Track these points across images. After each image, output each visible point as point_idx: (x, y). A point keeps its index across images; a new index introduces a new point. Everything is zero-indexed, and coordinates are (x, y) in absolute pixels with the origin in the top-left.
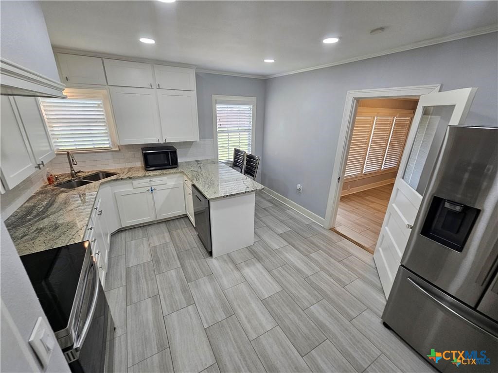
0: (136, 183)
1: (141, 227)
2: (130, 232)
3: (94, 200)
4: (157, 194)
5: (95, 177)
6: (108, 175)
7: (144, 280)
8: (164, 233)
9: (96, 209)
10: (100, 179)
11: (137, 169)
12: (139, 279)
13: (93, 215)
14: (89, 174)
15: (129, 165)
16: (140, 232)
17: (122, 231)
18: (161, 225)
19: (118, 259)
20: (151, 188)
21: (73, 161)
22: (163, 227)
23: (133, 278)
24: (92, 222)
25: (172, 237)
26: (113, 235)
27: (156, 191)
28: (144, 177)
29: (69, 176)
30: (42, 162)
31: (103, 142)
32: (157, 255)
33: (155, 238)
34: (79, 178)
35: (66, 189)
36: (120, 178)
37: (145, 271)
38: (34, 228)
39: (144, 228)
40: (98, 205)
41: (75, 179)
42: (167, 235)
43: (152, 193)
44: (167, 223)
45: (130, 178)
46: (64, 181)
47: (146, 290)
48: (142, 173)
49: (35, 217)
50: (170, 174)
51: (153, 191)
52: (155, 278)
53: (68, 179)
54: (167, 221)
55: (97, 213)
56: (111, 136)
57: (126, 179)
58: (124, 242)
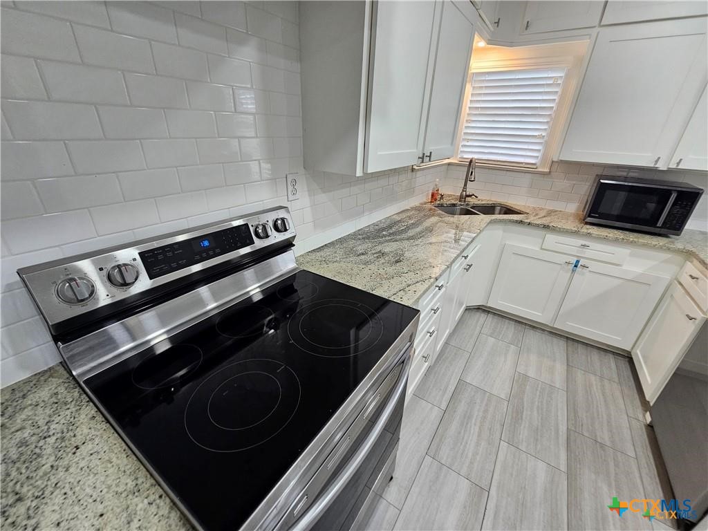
0: (551, 239)
1: (516, 321)
2: (495, 320)
3: (470, 240)
4: (581, 278)
5: (488, 209)
6: (508, 211)
7: (477, 430)
8: (554, 361)
9: (466, 257)
10: (493, 214)
11: (565, 216)
12: (469, 418)
13: (456, 266)
14: (483, 202)
15: (551, 206)
16: (509, 330)
17: (484, 311)
18: (555, 340)
19: (455, 354)
20: (578, 262)
21: (471, 174)
22: (559, 346)
23: (462, 407)
24: (449, 276)
25: (569, 378)
26: (468, 309)
27: (585, 270)
28: (575, 233)
29: (456, 199)
30: (431, 153)
31: (529, 154)
32: (523, 399)
33: (533, 358)
34: (468, 205)
35: (443, 213)
36: (528, 221)
37: (486, 411)
38: (379, 248)
39: (520, 327)
40: (471, 253)
41: (461, 205)
42: (560, 368)
43: (573, 271)
44: (570, 343)
45: (546, 227)
46: (448, 203)
47: (470, 455)
48: (571, 225)
49: (390, 234)
50: (644, 245)
51: (579, 269)
52: (497, 444)
53: (453, 202)
54: (571, 340)
55: (464, 266)
56: (547, 145)
57: (537, 226)
58: (478, 328)
